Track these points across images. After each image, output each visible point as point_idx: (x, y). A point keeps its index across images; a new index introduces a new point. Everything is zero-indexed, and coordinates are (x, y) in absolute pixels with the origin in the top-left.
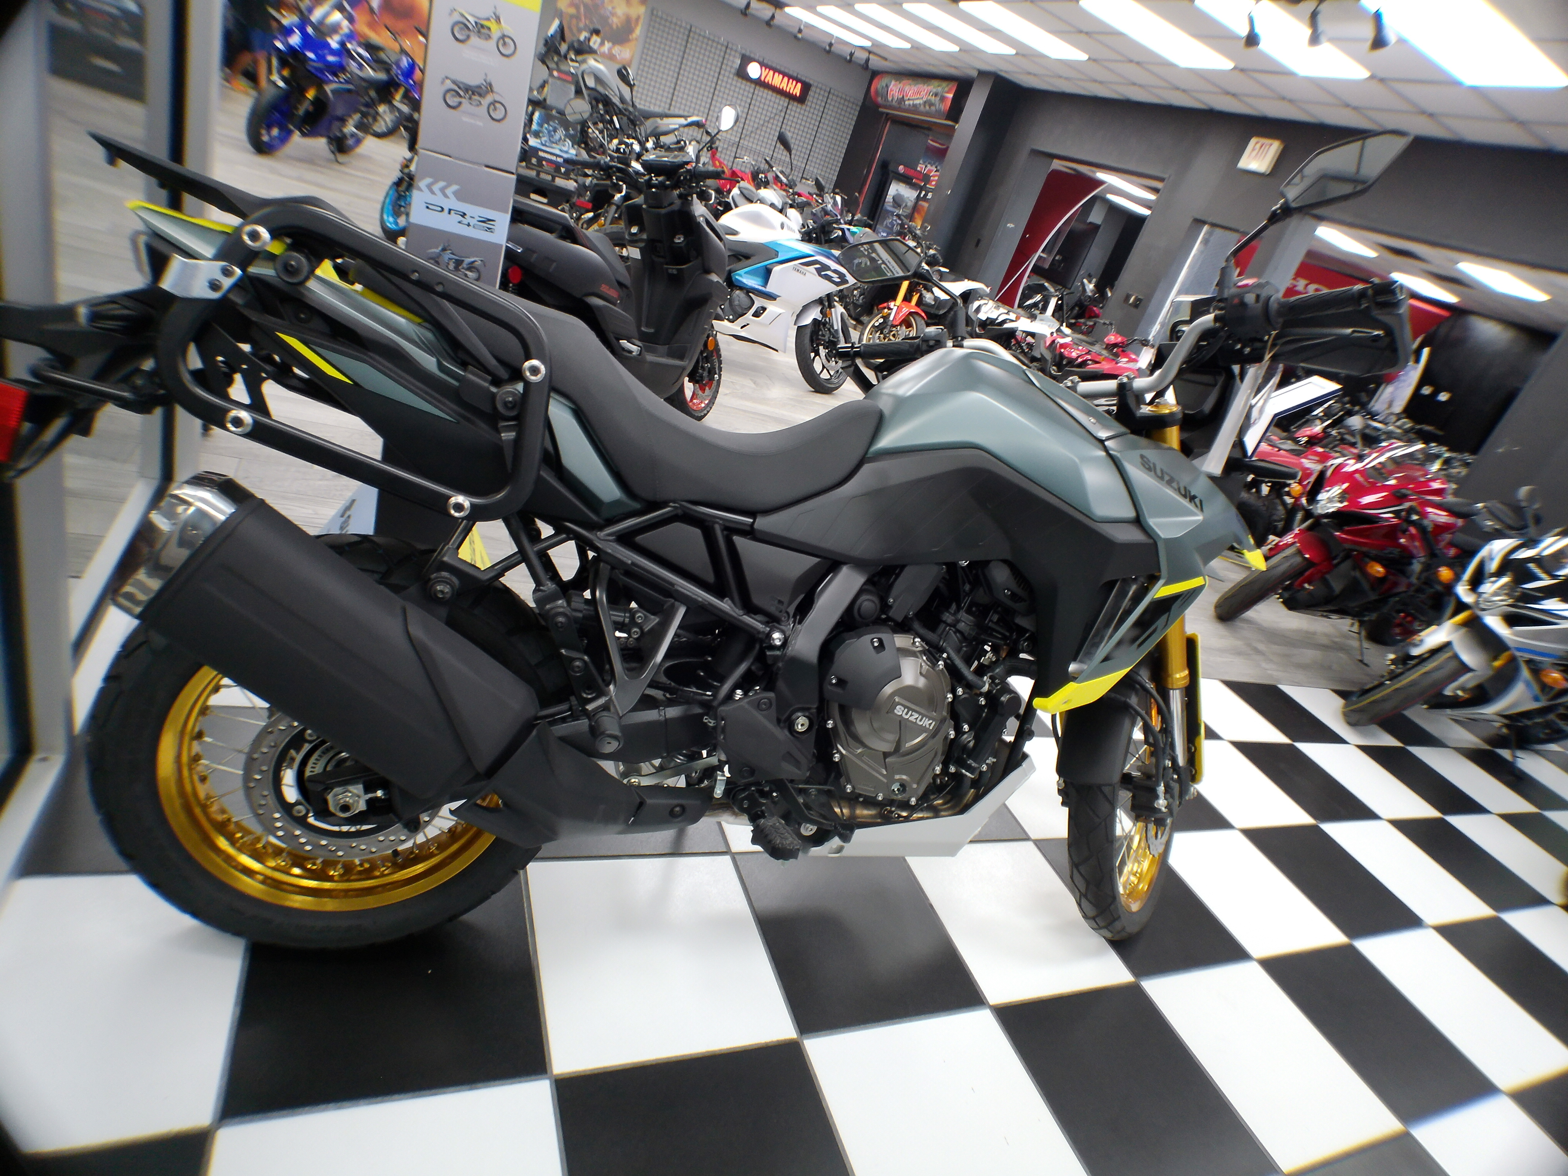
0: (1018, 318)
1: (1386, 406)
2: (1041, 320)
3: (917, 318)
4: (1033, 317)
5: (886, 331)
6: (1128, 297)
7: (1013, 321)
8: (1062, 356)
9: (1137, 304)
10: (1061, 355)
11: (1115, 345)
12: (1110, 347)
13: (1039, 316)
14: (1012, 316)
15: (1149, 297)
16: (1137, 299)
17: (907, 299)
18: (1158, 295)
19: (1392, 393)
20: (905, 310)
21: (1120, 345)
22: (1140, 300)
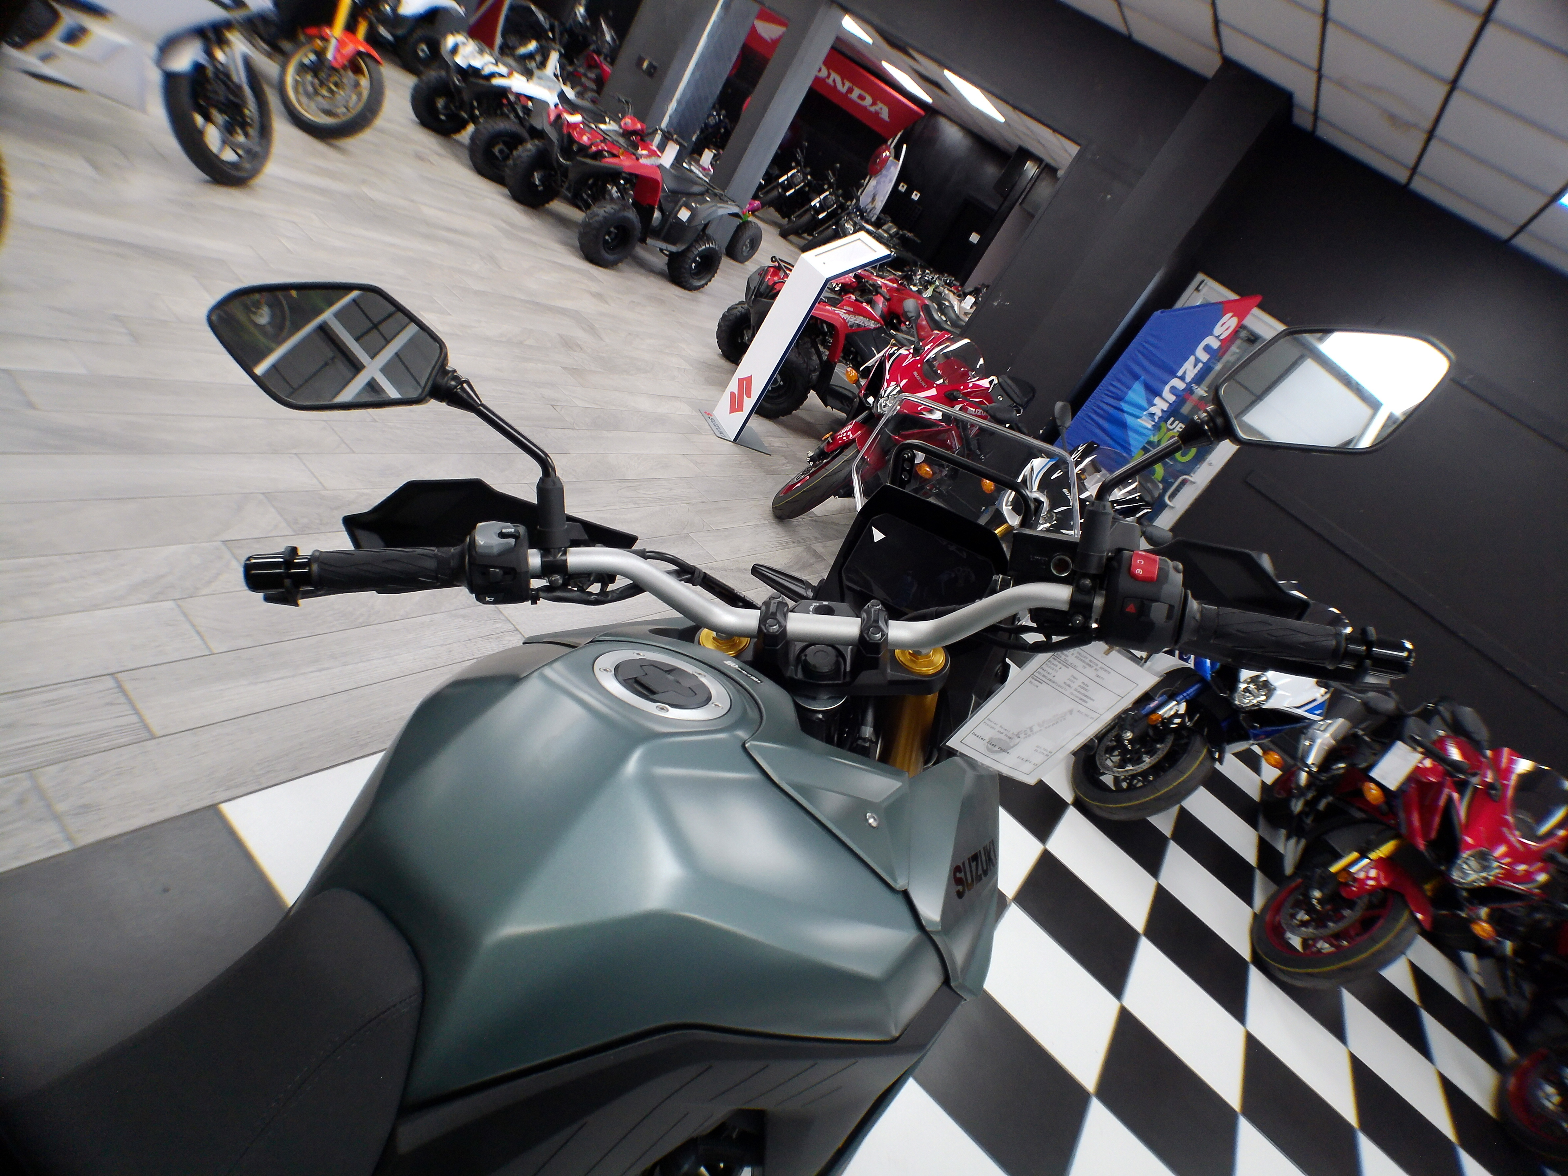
0: (510, 74)
1: (870, 200)
2: (540, 78)
3: (368, 60)
4: (528, 74)
5: (323, 75)
6: (640, 61)
7: (502, 76)
8: (571, 140)
9: (652, 71)
10: (570, 136)
11: (635, 132)
12: (629, 135)
13: (537, 72)
14: (502, 69)
15: (667, 65)
16: (651, 65)
17: (351, 27)
18: (675, 65)
19: (875, 187)
20: (349, 49)
21: (640, 132)
22: (655, 68)
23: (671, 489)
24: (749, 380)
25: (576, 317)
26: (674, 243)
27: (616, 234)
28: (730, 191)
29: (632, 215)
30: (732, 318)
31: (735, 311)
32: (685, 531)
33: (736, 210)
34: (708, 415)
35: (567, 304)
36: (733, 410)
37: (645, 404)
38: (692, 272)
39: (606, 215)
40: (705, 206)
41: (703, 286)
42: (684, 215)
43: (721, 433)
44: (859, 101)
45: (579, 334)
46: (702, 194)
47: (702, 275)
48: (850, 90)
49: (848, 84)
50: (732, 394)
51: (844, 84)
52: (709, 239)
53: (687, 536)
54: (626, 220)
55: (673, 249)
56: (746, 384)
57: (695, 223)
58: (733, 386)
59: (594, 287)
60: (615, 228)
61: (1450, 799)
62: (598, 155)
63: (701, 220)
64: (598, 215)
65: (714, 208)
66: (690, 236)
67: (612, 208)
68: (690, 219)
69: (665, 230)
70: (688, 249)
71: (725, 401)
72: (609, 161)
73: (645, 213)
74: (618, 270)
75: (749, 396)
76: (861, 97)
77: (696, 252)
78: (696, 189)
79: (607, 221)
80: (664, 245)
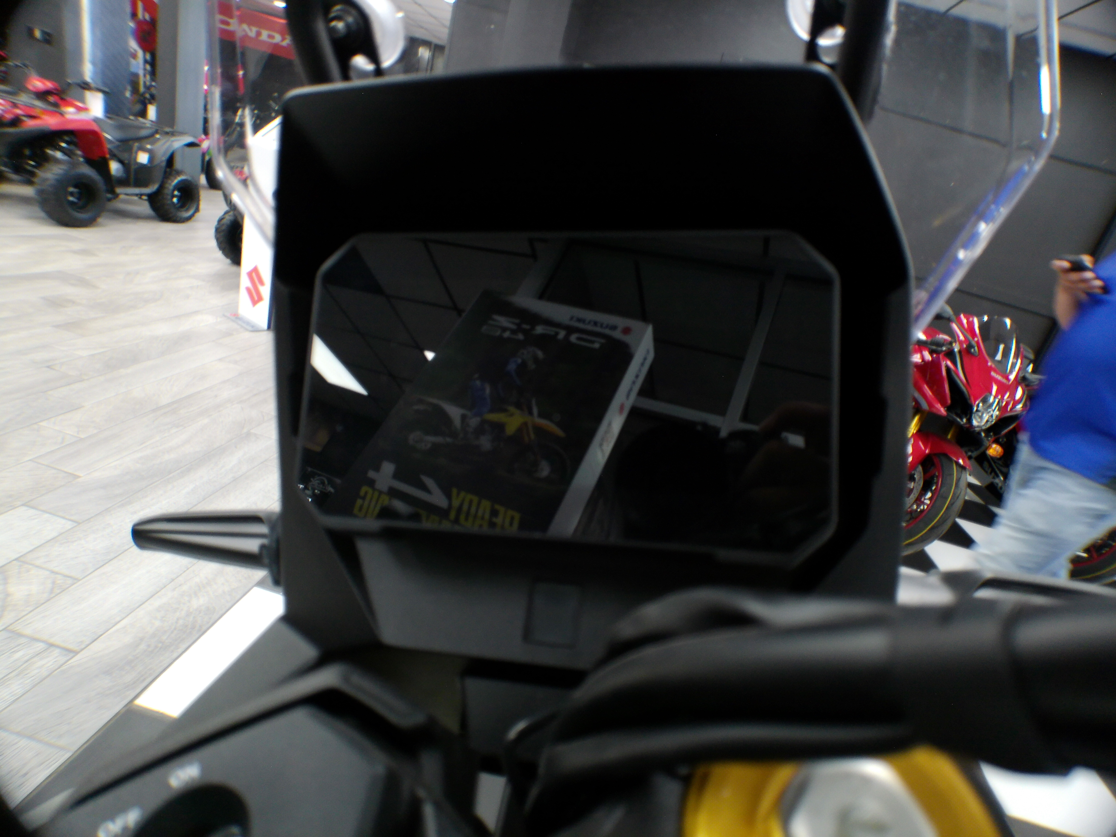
6: (31, 31)
9: (48, 38)
11: (49, 92)
12: (42, 95)
15: (60, 29)
16: (44, 33)
18: (69, 27)
21: (54, 91)
22: (48, 34)
23: (216, 396)
24: (255, 270)
25: (63, 277)
26: (145, 185)
27: (80, 193)
28: (179, 125)
29: (87, 170)
30: (224, 228)
31: (224, 221)
32: (245, 430)
33: (189, 139)
34: (236, 317)
35: (48, 268)
36: (254, 302)
37: (163, 329)
38: (177, 206)
39: (56, 177)
40: (158, 144)
41: (193, 215)
42: (143, 158)
43: (253, 327)
44: (270, 40)
45: (68, 290)
46: (152, 135)
47: (187, 207)
48: (259, 34)
49: (254, 29)
50: (248, 289)
51: (251, 30)
52: (178, 173)
53: (248, 434)
54: (83, 176)
55: (148, 190)
56: (254, 274)
57: (156, 162)
58: (245, 282)
59: (76, 246)
60: (76, 186)
61: (948, 369)
62: (16, 122)
63: (162, 158)
64: (47, 180)
65: (168, 144)
66: (158, 175)
67: (61, 169)
68: (151, 159)
69: (132, 176)
70: (161, 187)
71: (244, 297)
72: (30, 124)
73: (102, 167)
74: (98, 225)
75: (262, 283)
76: (270, 36)
77: (171, 188)
78: (144, 133)
79: (62, 184)
80: (137, 190)
